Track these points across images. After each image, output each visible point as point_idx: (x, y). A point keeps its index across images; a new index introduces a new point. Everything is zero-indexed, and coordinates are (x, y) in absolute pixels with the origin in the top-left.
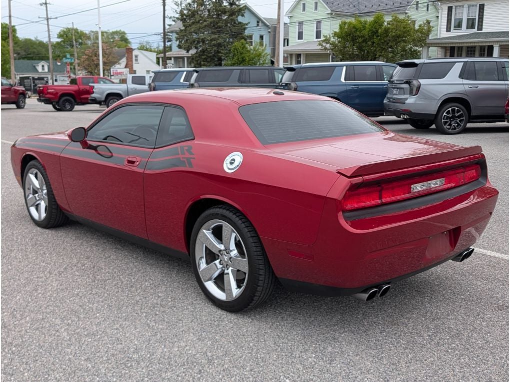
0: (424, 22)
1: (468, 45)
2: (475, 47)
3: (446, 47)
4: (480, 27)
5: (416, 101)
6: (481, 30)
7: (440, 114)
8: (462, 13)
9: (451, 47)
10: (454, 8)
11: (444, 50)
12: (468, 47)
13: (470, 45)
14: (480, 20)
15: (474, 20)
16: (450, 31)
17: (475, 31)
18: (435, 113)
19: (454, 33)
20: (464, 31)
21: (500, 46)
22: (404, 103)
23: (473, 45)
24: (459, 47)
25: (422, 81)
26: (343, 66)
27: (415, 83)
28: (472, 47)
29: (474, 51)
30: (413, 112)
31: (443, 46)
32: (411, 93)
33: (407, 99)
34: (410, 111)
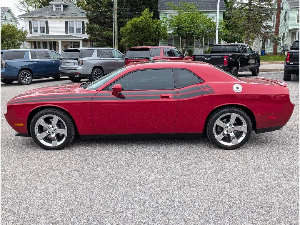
0: (21, 28)
1: (43, 41)
2: (46, 42)
3: (31, 42)
4: (48, 32)
5: (82, 68)
6: (49, 34)
7: (93, 74)
8: (37, 24)
9: (34, 42)
10: (32, 22)
11: (30, 43)
12: (43, 42)
13: (44, 41)
14: (47, 29)
15: (44, 28)
16: (32, 34)
17: (45, 34)
18: (91, 73)
19: (34, 35)
20: (39, 34)
21: (62, 42)
22: (76, 70)
23: (46, 41)
24: (38, 42)
25: (84, 59)
26: (29, 51)
27: (80, 59)
28: (45, 42)
29: (47, 44)
30: (82, 73)
31: (29, 41)
32: (79, 64)
33: (77, 67)
34: (81, 74)
